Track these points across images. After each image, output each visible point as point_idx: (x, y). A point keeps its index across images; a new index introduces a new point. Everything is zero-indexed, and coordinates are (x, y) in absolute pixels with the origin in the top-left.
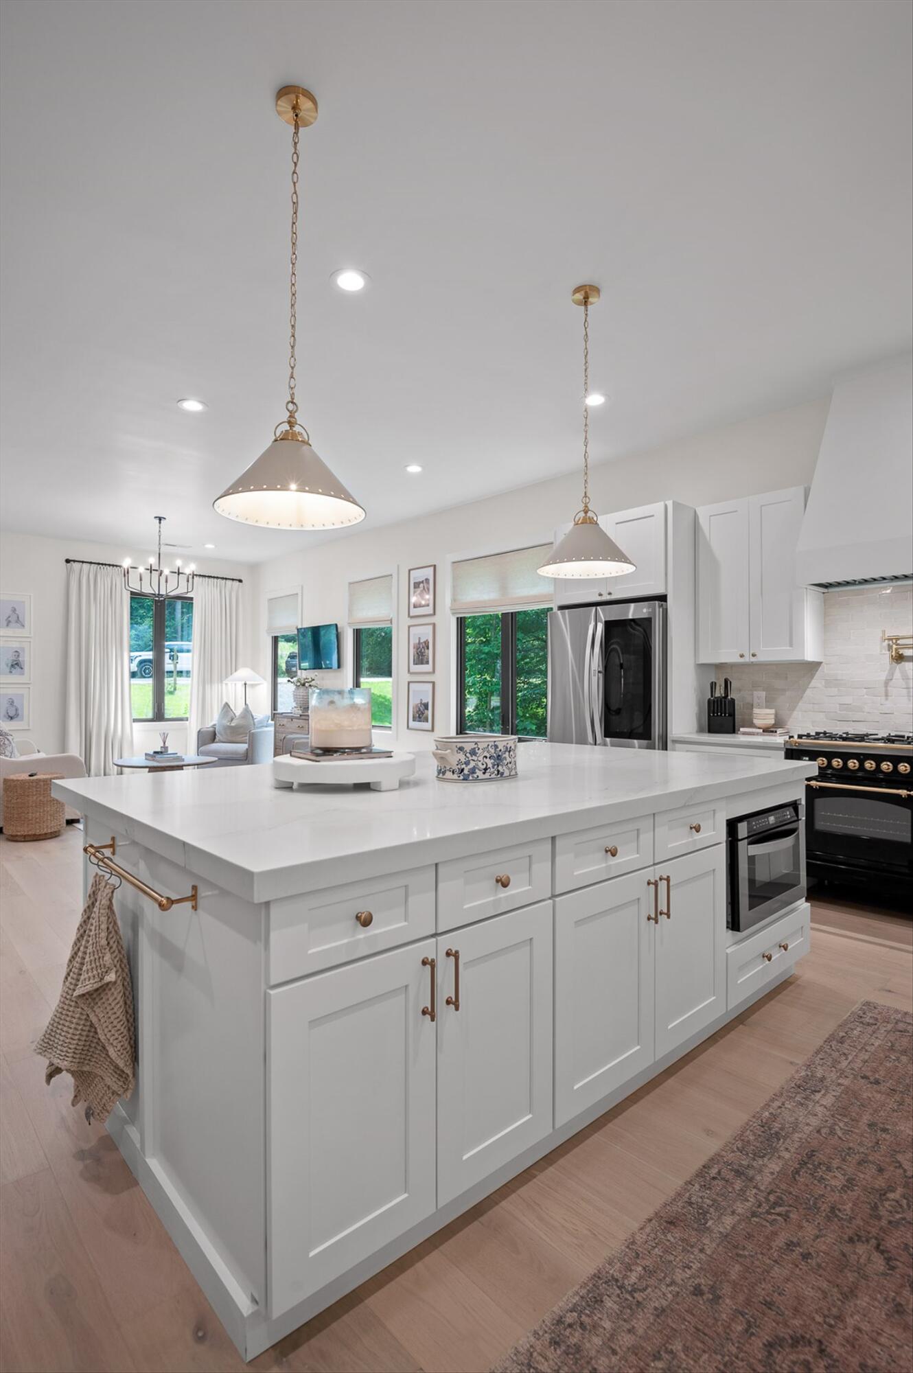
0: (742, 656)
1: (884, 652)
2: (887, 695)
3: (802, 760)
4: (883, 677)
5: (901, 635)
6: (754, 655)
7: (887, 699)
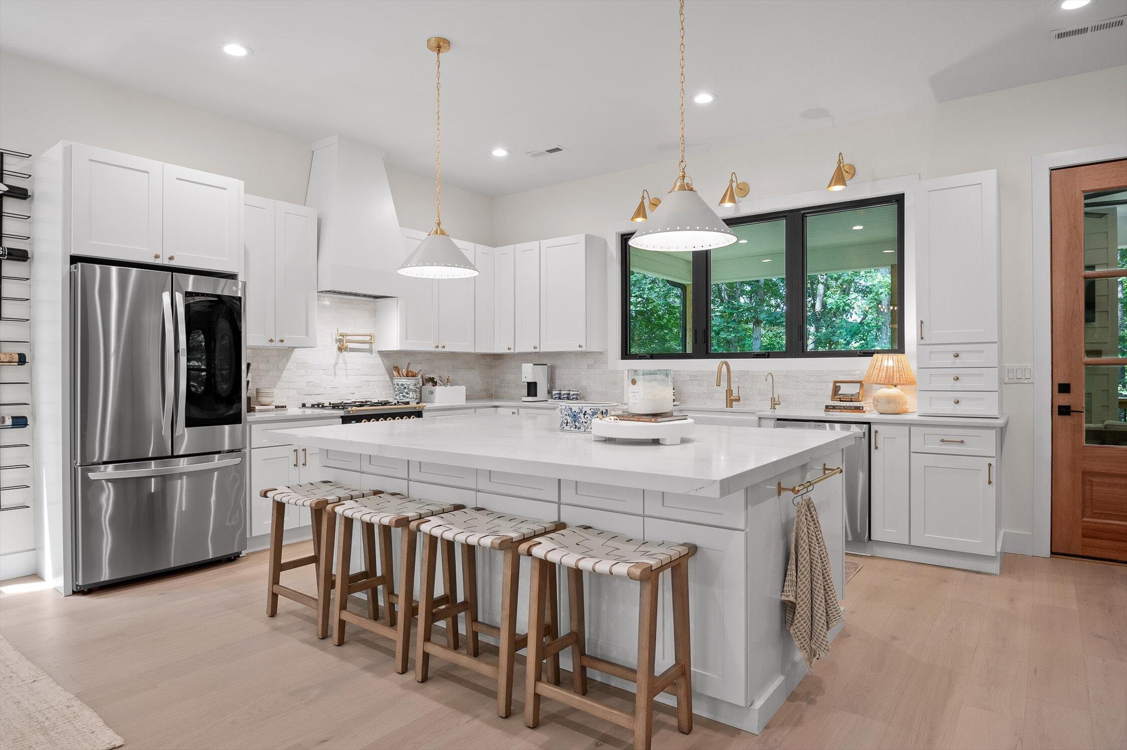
0: (271, 341)
1: (333, 344)
2: (335, 374)
3: (351, 423)
4: (333, 362)
5: (348, 332)
6: (282, 341)
7: (335, 377)
